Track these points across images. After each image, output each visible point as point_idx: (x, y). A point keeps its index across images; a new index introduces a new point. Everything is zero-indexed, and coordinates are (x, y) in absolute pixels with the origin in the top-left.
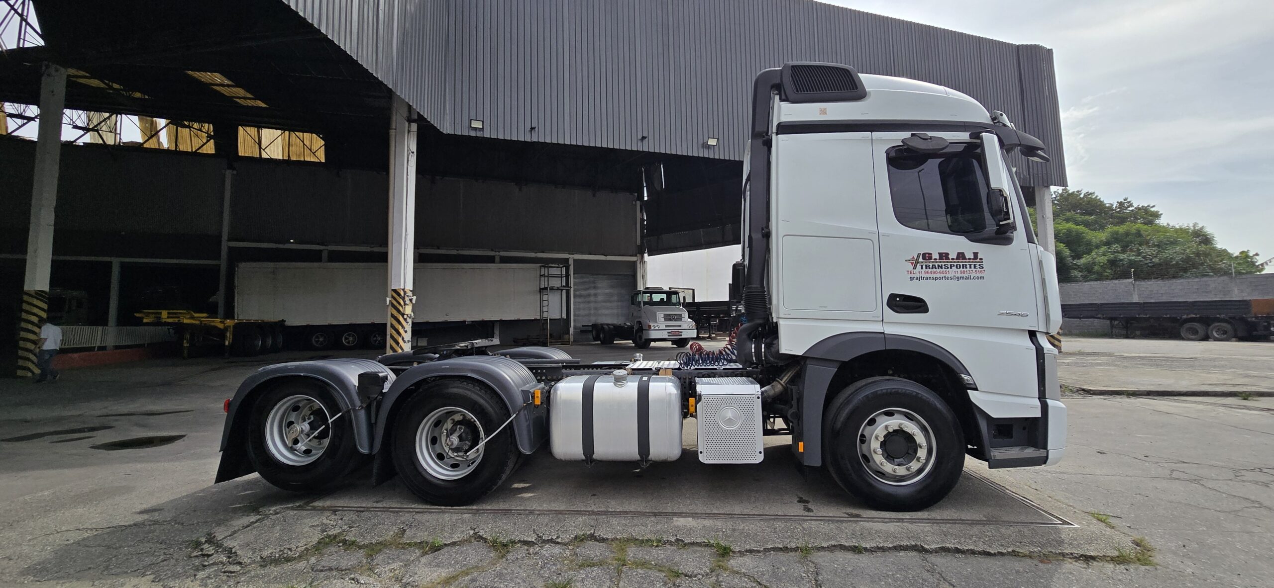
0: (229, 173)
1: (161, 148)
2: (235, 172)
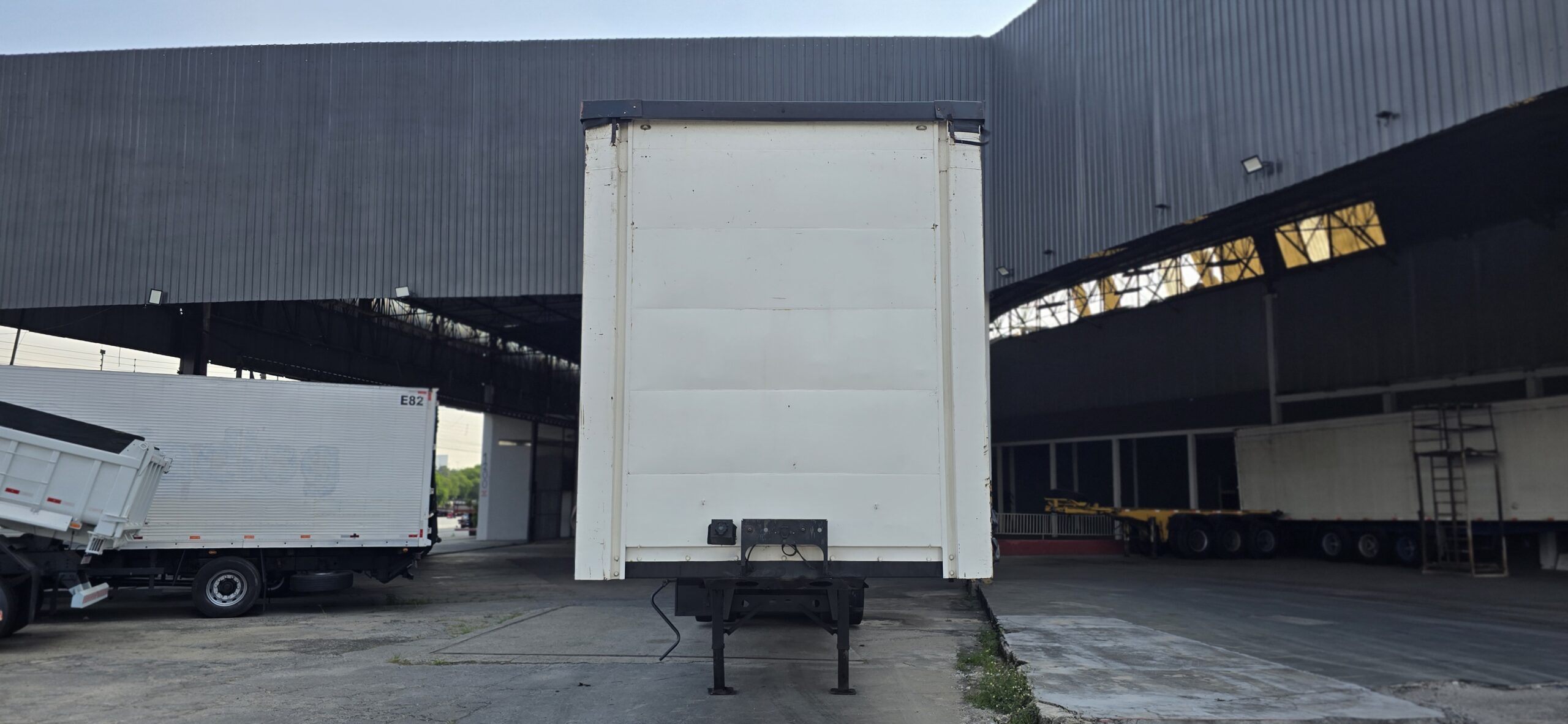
0: (1268, 299)
1: (1215, 284)
2: (1276, 296)
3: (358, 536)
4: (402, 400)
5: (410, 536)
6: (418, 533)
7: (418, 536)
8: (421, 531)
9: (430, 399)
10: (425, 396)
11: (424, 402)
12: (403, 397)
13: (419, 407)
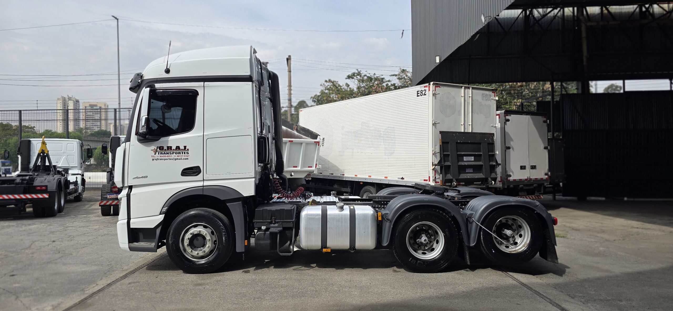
3: (404, 179)
4: (418, 93)
5: (425, 180)
6: (428, 179)
7: (428, 180)
8: (429, 177)
9: (429, 90)
10: (427, 89)
11: (427, 93)
12: (417, 92)
13: (425, 96)
